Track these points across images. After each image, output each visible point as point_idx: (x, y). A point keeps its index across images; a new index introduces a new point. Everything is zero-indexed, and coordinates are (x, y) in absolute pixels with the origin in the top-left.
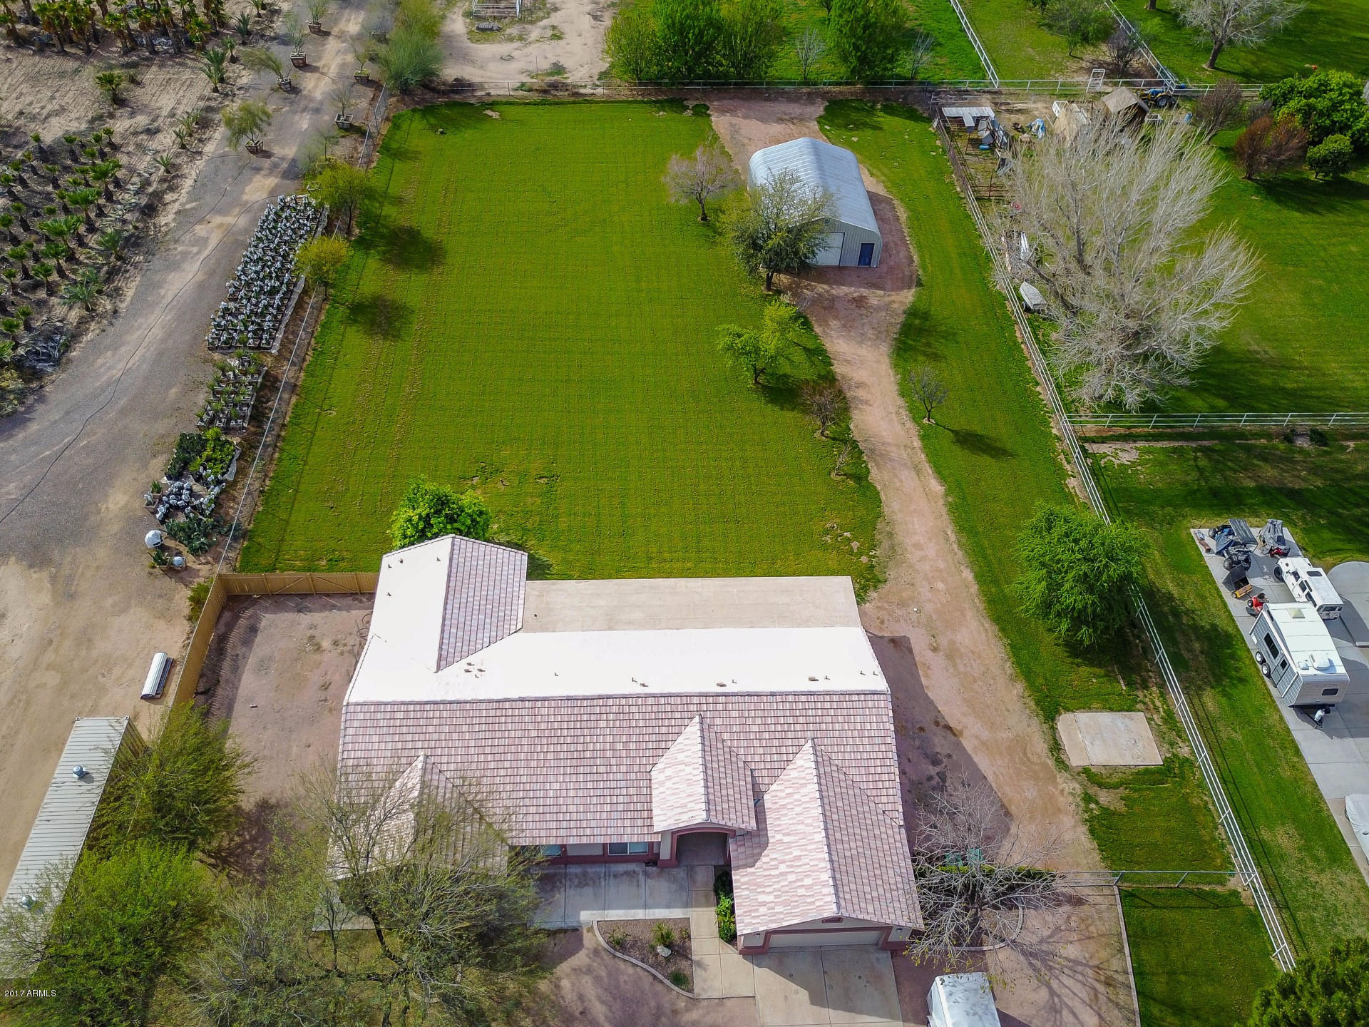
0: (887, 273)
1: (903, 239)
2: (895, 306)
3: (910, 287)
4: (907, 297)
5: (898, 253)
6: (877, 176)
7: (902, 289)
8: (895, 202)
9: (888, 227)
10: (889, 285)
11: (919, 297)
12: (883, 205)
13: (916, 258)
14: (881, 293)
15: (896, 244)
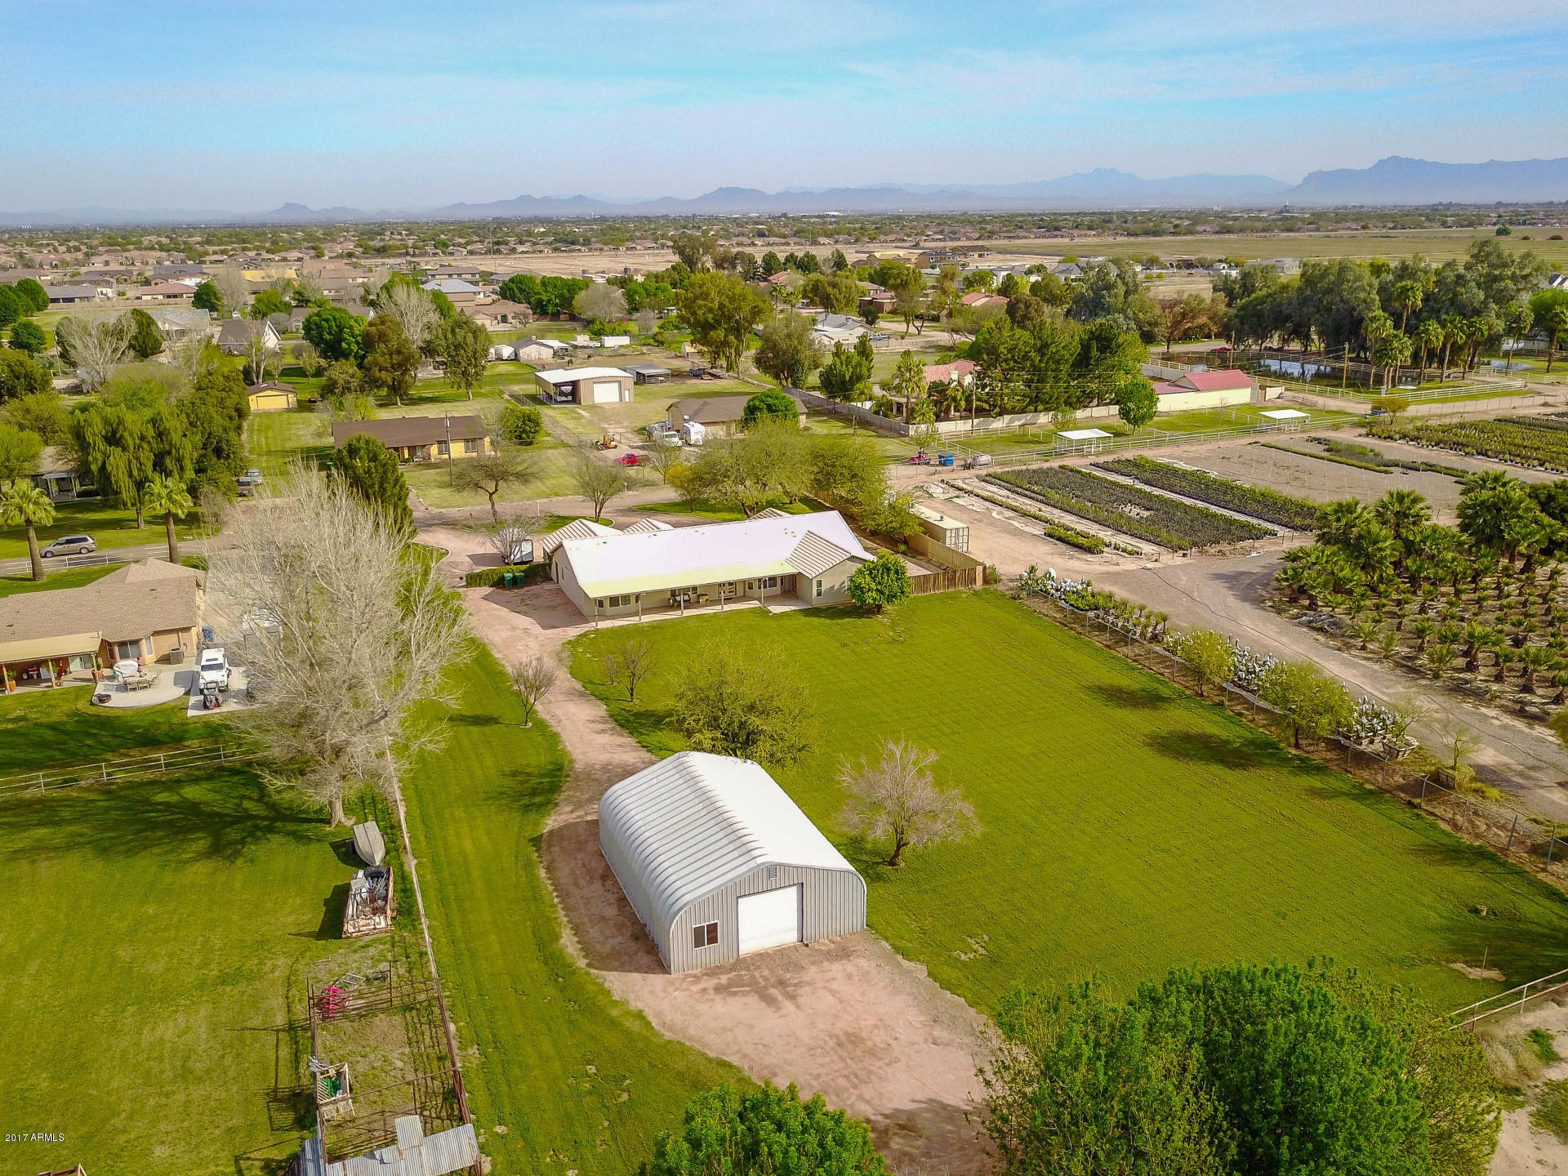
0: (587, 842)
1: (564, 896)
2: (569, 809)
3: (551, 832)
4: (552, 822)
5: (572, 872)
6: (628, 1013)
7: (561, 829)
8: (582, 963)
9: (594, 910)
10: (581, 830)
11: (536, 824)
12: (606, 949)
13: (542, 873)
14: (589, 818)
15: (576, 884)
